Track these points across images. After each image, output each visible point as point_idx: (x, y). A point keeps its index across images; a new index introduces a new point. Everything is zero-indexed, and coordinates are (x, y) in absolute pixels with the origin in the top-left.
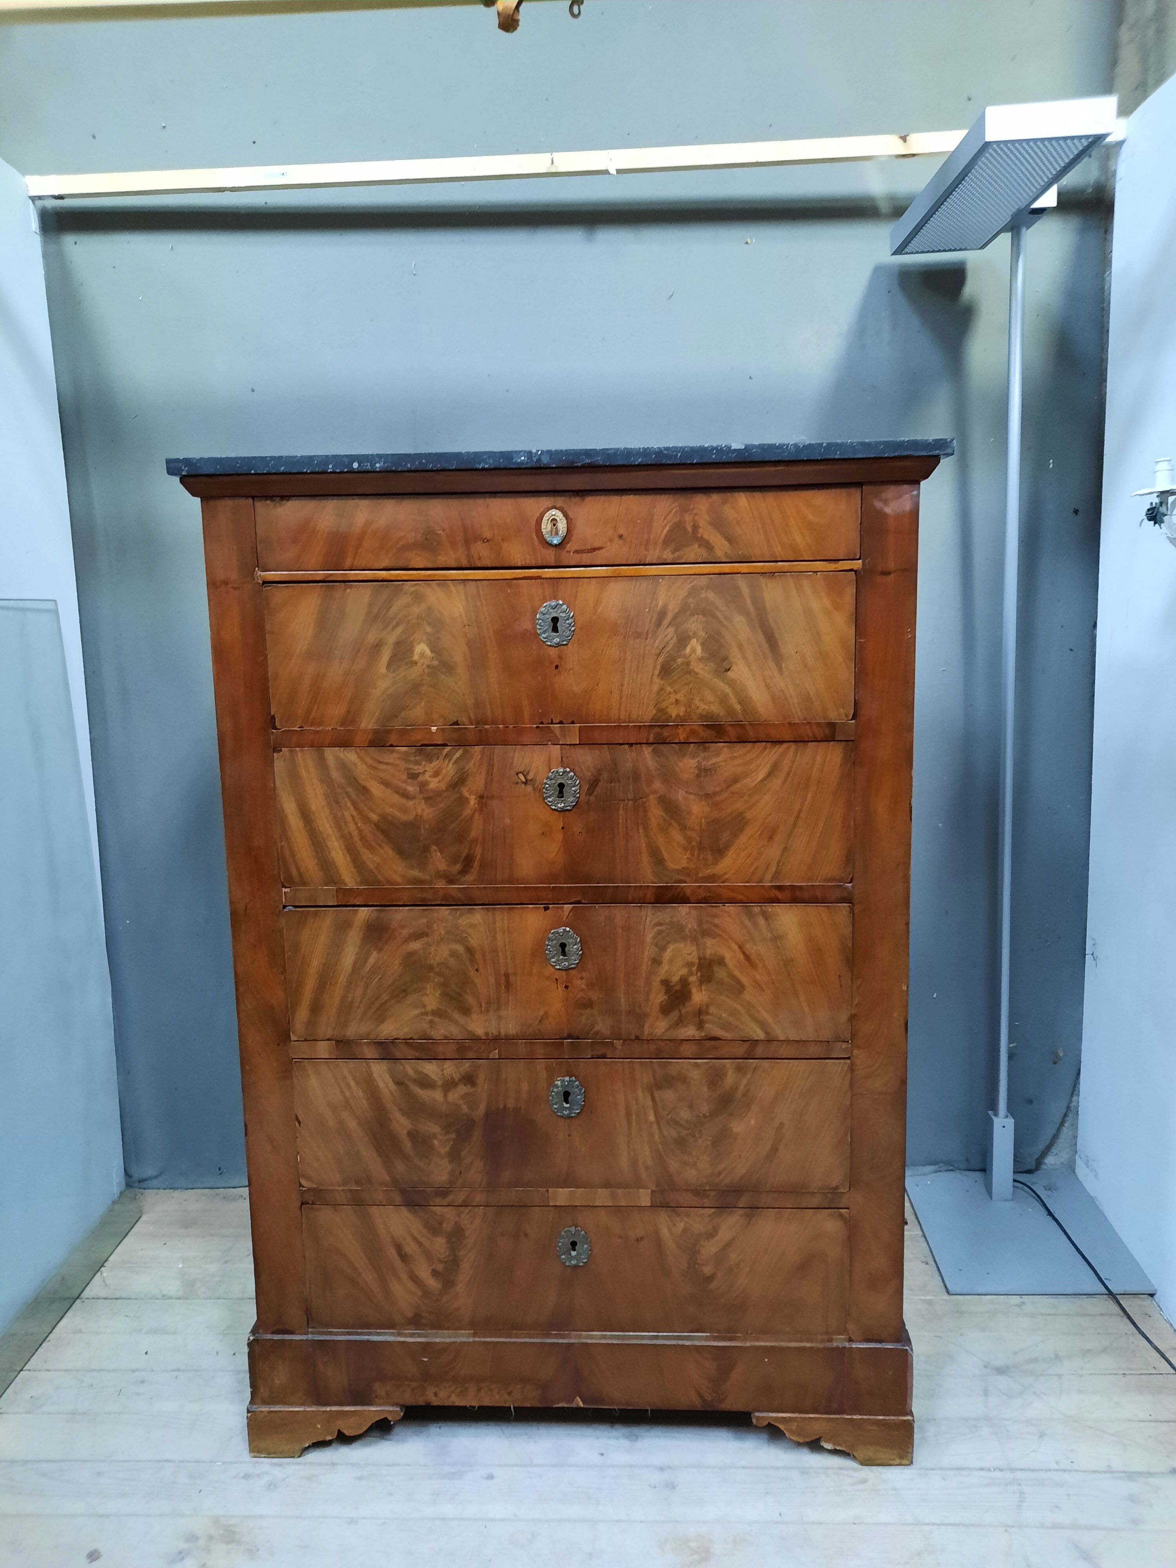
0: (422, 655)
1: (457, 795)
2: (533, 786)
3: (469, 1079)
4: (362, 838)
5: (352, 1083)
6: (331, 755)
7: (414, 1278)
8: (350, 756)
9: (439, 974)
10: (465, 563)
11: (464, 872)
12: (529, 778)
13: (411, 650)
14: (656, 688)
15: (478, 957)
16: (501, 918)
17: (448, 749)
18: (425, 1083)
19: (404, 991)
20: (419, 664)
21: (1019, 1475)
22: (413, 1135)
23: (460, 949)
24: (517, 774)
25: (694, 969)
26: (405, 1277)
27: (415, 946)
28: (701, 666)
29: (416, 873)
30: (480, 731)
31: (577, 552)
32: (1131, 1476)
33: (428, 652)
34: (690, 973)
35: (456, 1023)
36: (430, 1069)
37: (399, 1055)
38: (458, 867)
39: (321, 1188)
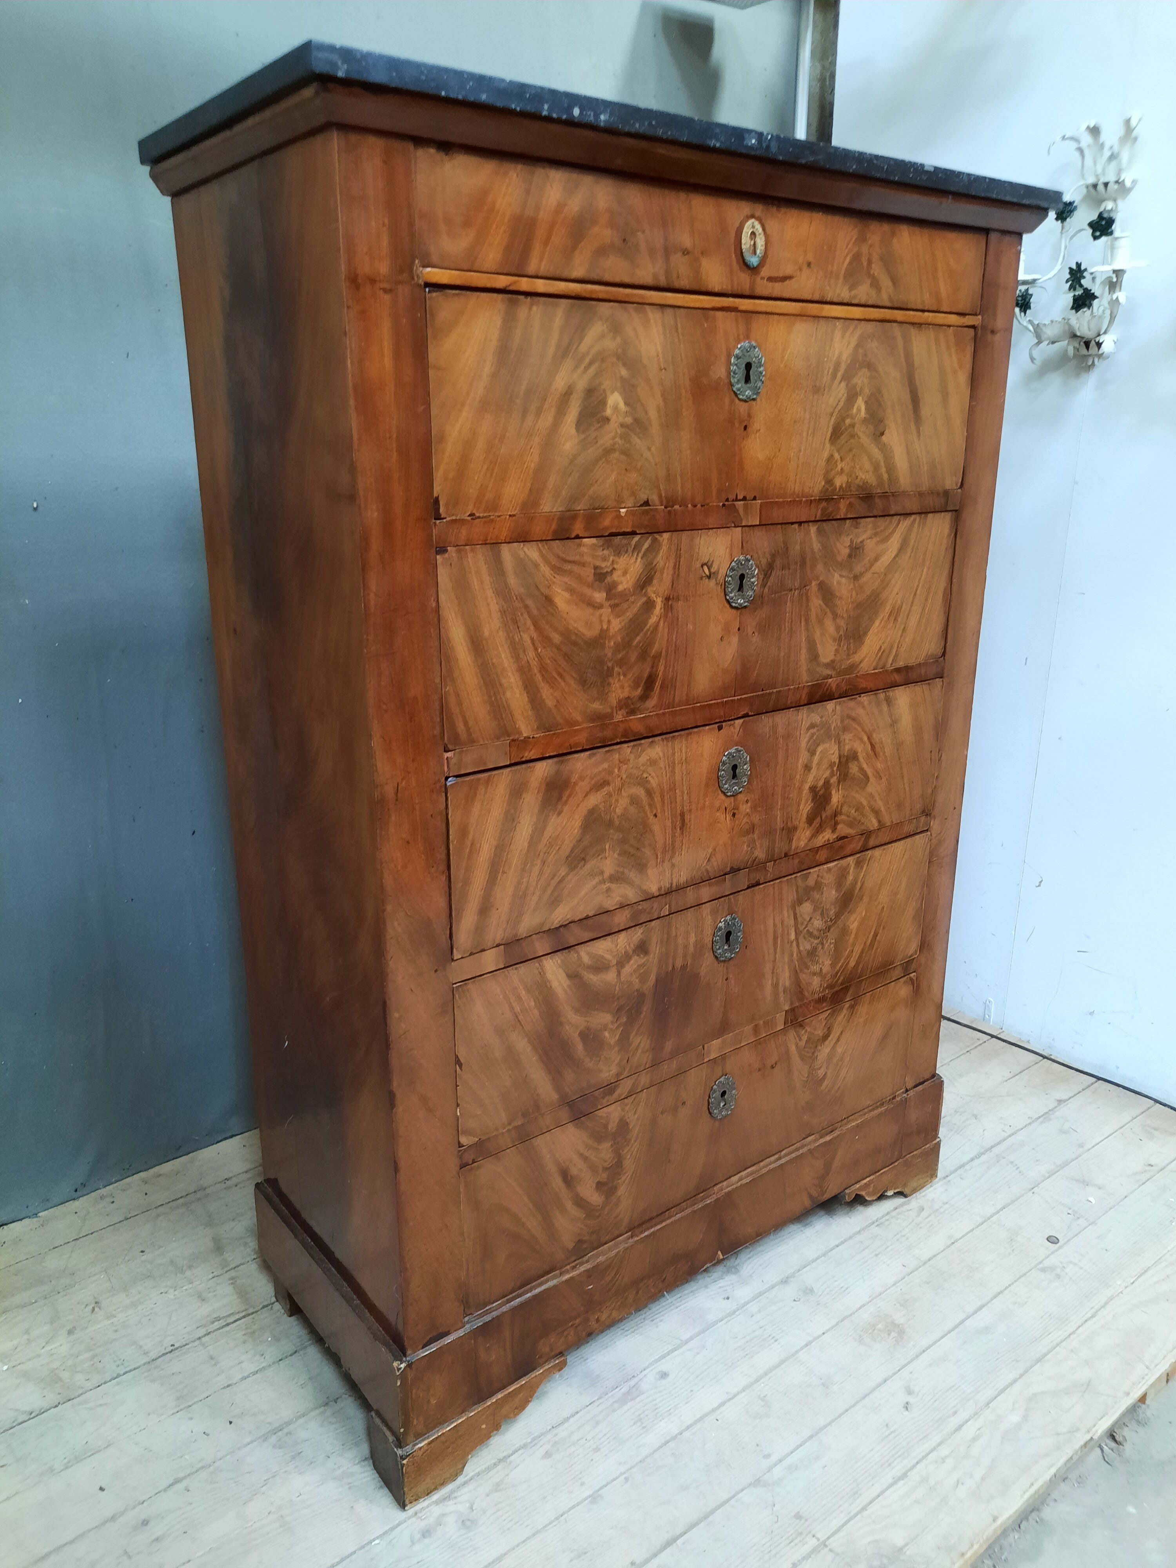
0: (616, 408)
1: (644, 599)
2: (716, 580)
3: (642, 948)
4: (543, 669)
5: (523, 993)
6: (506, 552)
7: (580, 1202)
8: (531, 552)
9: (619, 829)
10: (663, 282)
11: (644, 697)
12: (712, 570)
13: (603, 403)
14: (826, 455)
15: (657, 799)
16: (680, 747)
17: (637, 538)
18: (600, 967)
19: (583, 859)
20: (612, 423)
21: (996, 1150)
22: (585, 1036)
23: (640, 792)
24: (702, 566)
25: (835, 769)
26: (569, 1205)
27: (594, 800)
28: (863, 428)
29: (597, 706)
30: (669, 512)
31: (771, 279)
32: (1046, 1116)
33: (622, 405)
34: (832, 774)
35: (631, 883)
36: (603, 948)
37: (572, 942)
38: (639, 691)
39: (483, 1138)
